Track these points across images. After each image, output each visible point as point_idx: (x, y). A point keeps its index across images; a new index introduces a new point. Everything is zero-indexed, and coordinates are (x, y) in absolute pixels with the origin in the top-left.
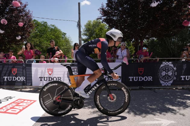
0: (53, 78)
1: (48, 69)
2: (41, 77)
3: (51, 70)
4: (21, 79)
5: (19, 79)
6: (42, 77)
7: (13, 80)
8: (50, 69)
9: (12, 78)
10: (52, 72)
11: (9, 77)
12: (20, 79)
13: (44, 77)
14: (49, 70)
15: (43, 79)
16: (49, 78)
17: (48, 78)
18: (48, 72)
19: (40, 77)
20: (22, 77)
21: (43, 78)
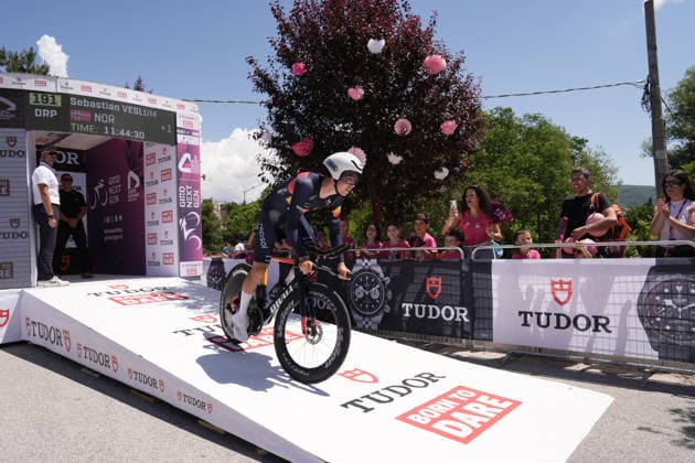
0: (572, 319)
1: (553, 283)
2: (526, 313)
3: (565, 286)
4: (455, 316)
5: (448, 314)
6: (531, 314)
7: (431, 317)
8: (561, 283)
9: (427, 309)
10: (570, 293)
11: (417, 306)
12: (453, 313)
13: (539, 314)
14: (557, 286)
15: (532, 320)
16: (558, 316)
17: (553, 319)
18: (553, 293)
19: (520, 313)
20: (458, 309)
21: (535, 316)
